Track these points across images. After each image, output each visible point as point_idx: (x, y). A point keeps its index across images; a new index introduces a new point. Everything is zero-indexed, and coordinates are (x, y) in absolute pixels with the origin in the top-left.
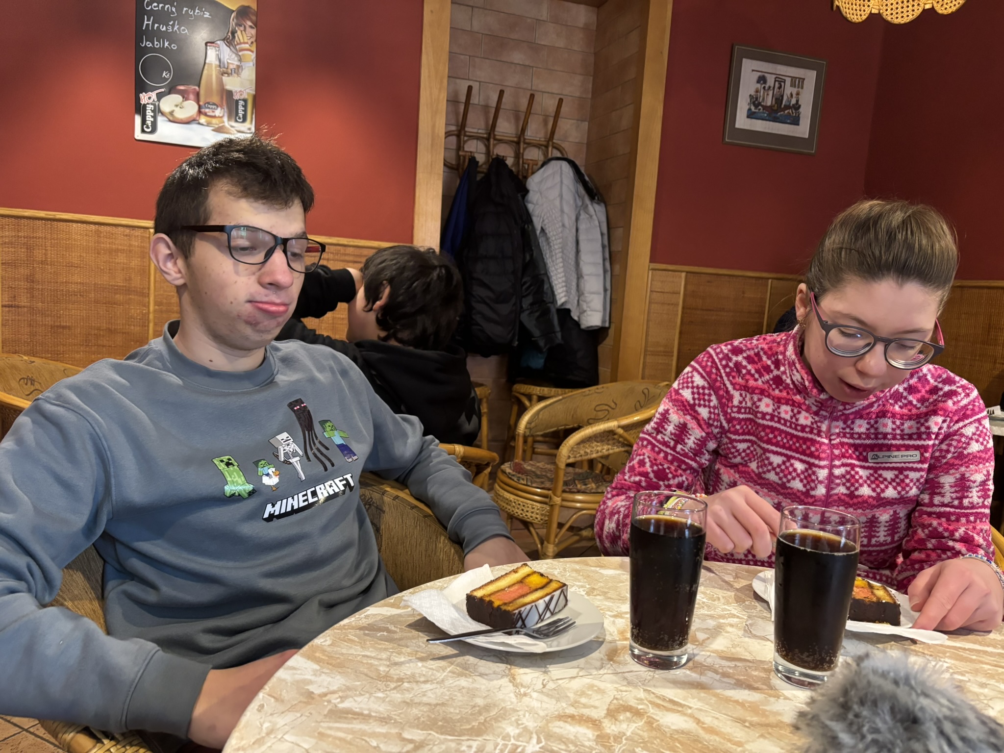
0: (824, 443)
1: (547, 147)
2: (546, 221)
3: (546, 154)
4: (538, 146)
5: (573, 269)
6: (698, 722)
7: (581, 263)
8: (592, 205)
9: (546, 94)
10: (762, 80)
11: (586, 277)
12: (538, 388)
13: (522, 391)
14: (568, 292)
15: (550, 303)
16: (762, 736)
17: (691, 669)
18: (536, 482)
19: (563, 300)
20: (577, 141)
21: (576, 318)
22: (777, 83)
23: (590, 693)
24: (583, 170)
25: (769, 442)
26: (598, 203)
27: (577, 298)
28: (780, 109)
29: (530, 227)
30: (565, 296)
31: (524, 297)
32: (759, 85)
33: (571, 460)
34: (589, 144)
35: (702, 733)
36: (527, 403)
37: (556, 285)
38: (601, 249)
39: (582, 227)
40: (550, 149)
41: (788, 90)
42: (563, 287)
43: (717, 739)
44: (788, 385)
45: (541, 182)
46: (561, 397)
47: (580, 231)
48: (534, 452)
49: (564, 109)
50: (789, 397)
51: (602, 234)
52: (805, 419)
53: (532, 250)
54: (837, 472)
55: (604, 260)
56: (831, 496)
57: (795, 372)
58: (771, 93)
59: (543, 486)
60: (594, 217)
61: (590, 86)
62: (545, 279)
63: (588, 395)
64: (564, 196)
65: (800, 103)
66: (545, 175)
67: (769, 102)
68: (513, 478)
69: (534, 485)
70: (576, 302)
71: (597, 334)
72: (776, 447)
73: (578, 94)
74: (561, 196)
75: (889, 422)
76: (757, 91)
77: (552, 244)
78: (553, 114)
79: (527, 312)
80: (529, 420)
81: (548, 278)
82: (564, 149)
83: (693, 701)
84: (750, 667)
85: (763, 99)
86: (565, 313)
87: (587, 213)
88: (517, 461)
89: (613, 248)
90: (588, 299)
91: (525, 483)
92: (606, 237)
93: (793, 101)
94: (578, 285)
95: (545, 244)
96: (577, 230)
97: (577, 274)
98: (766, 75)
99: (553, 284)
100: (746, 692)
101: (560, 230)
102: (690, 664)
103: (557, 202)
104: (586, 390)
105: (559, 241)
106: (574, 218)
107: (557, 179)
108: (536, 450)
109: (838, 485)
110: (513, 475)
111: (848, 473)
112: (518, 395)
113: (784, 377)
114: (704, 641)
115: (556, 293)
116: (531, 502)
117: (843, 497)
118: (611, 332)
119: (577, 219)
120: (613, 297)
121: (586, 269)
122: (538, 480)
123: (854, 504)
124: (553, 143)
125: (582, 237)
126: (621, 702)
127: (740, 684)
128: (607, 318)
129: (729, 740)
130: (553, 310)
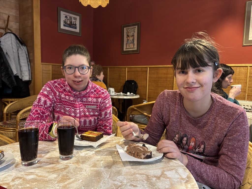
0: (77, 104)
1: (6, 29)
2: (7, 51)
3: (6, 31)
4: (3, 29)
5: (18, 64)
6: (37, 175)
7: (21, 63)
8: (22, 46)
9: (4, 14)
10: (66, 17)
11: (22, 67)
12: (10, 99)
13: (5, 100)
14: (17, 71)
15: (11, 74)
16: (53, 174)
17: (38, 164)
18: (11, 126)
19: (16, 73)
20: (16, 28)
21: (21, 78)
22: (70, 18)
23: (8, 177)
24: (18, 37)
25: (65, 105)
26: (24, 46)
27: (20, 73)
28: (71, 25)
29: (2, 52)
30: (16, 72)
31: (2, 73)
32: (66, 18)
33: (21, 118)
34: (19, 29)
35: (38, 178)
36: (7, 104)
37: (13, 69)
38: (26, 59)
39: (20, 52)
40: (7, 30)
41: (73, 20)
42: (15, 69)
43: (41, 178)
44: (67, 91)
45: (4, 39)
46: (17, 101)
47: (19, 54)
48: (11, 118)
49: (10, 19)
50: (67, 94)
51: (26, 55)
52: (72, 99)
53: (4, 59)
54: (81, 110)
55: (28, 62)
56: (81, 116)
57: (68, 87)
58: (69, 20)
59: (13, 127)
60: (23, 50)
61: (18, 13)
62: (9, 67)
63: (26, 99)
64: (13, 43)
65: (76, 24)
66: (6, 37)
67: (69, 23)
68: (3, 126)
69: (10, 127)
70: (20, 74)
71: (28, 83)
72: (67, 106)
73: (14, 15)
74: (12, 44)
75: (90, 98)
76: (65, 20)
77: (10, 57)
78: (7, 20)
79: (4, 77)
80: (7, 109)
81: (10, 67)
82: (12, 30)
83: (37, 171)
84: (54, 159)
85: (67, 22)
86: (17, 77)
87: (21, 48)
88: (4, 121)
89: (30, 59)
90: (24, 73)
91: (7, 127)
92: (27, 55)
93: (75, 23)
94: (20, 69)
95: (8, 57)
96: (18, 53)
97: (20, 66)
98: (67, 16)
99: (12, 69)
100: (52, 165)
101: (12, 53)
102: (39, 162)
103: (11, 45)
104: (25, 98)
105: (12, 56)
106: (17, 50)
107: (10, 38)
108: (12, 117)
109: (82, 113)
110: (3, 125)
111: (83, 110)
112: (4, 102)
113: (66, 89)
114: (43, 156)
115: (13, 71)
116: (9, 132)
117: (83, 115)
118: (32, 81)
119: (18, 50)
120: (32, 72)
121: (22, 64)
122: (12, 125)
123: (86, 117)
124: (8, 28)
125: (20, 55)
126: (16, 177)
127: (50, 164)
128: (31, 78)
129: (44, 177)
130: (13, 76)
